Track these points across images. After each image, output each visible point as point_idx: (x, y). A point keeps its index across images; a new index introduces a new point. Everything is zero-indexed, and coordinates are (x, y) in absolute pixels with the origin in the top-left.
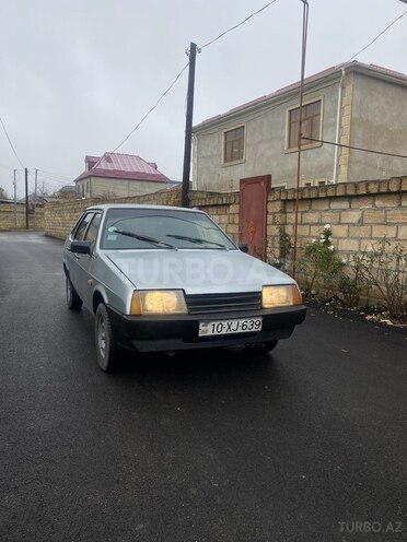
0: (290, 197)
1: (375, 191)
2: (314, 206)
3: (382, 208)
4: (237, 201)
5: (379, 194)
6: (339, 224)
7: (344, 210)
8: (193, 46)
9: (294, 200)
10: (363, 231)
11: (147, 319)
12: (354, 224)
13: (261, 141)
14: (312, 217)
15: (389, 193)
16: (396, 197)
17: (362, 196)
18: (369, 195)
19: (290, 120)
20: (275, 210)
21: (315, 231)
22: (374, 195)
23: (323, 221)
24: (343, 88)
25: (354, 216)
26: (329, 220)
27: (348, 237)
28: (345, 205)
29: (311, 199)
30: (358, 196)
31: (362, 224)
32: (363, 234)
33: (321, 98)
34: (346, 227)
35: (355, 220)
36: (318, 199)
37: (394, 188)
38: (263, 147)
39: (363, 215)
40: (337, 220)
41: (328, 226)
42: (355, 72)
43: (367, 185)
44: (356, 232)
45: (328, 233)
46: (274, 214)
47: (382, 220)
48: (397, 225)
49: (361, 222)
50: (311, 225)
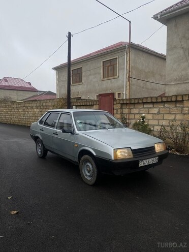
0: (125, 102)
1: (165, 100)
2: (136, 106)
3: (168, 107)
4: (98, 104)
5: (167, 102)
6: (148, 113)
7: (151, 108)
8: (70, 33)
9: (127, 104)
10: (160, 117)
11: (120, 161)
12: (155, 114)
13: (90, 75)
14: (135, 111)
15: (172, 101)
16: (174, 103)
17: (159, 102)
18: (162, 102)
19: (103, 66)
20: (118, 108)
21: (137, 116)
22: (164, 102)
23: (141, 112)
24: (127, 53)
25: (156, 110)
26: (144, 112)
27: (153, 119)
28: (151, 106)
29: (135, 103)
30: (157, 102)
31: (160, 114)
32: (159, 118)
33: (117, 57)
34: (152, 115)
35: (156, 112)
36: (139, 103)
37: (173, 99)
38: (91, 77)
39: (159, 110)
40: (147, 112)
41: (144, 115)
42: (132, 47)
43: (162, 98)
44: (156, 117)
45: (143, 118)
46: (117, 109)
47: (169, 112)
48: (175, 114)
49: (159, 113)
50: (135, 114)
